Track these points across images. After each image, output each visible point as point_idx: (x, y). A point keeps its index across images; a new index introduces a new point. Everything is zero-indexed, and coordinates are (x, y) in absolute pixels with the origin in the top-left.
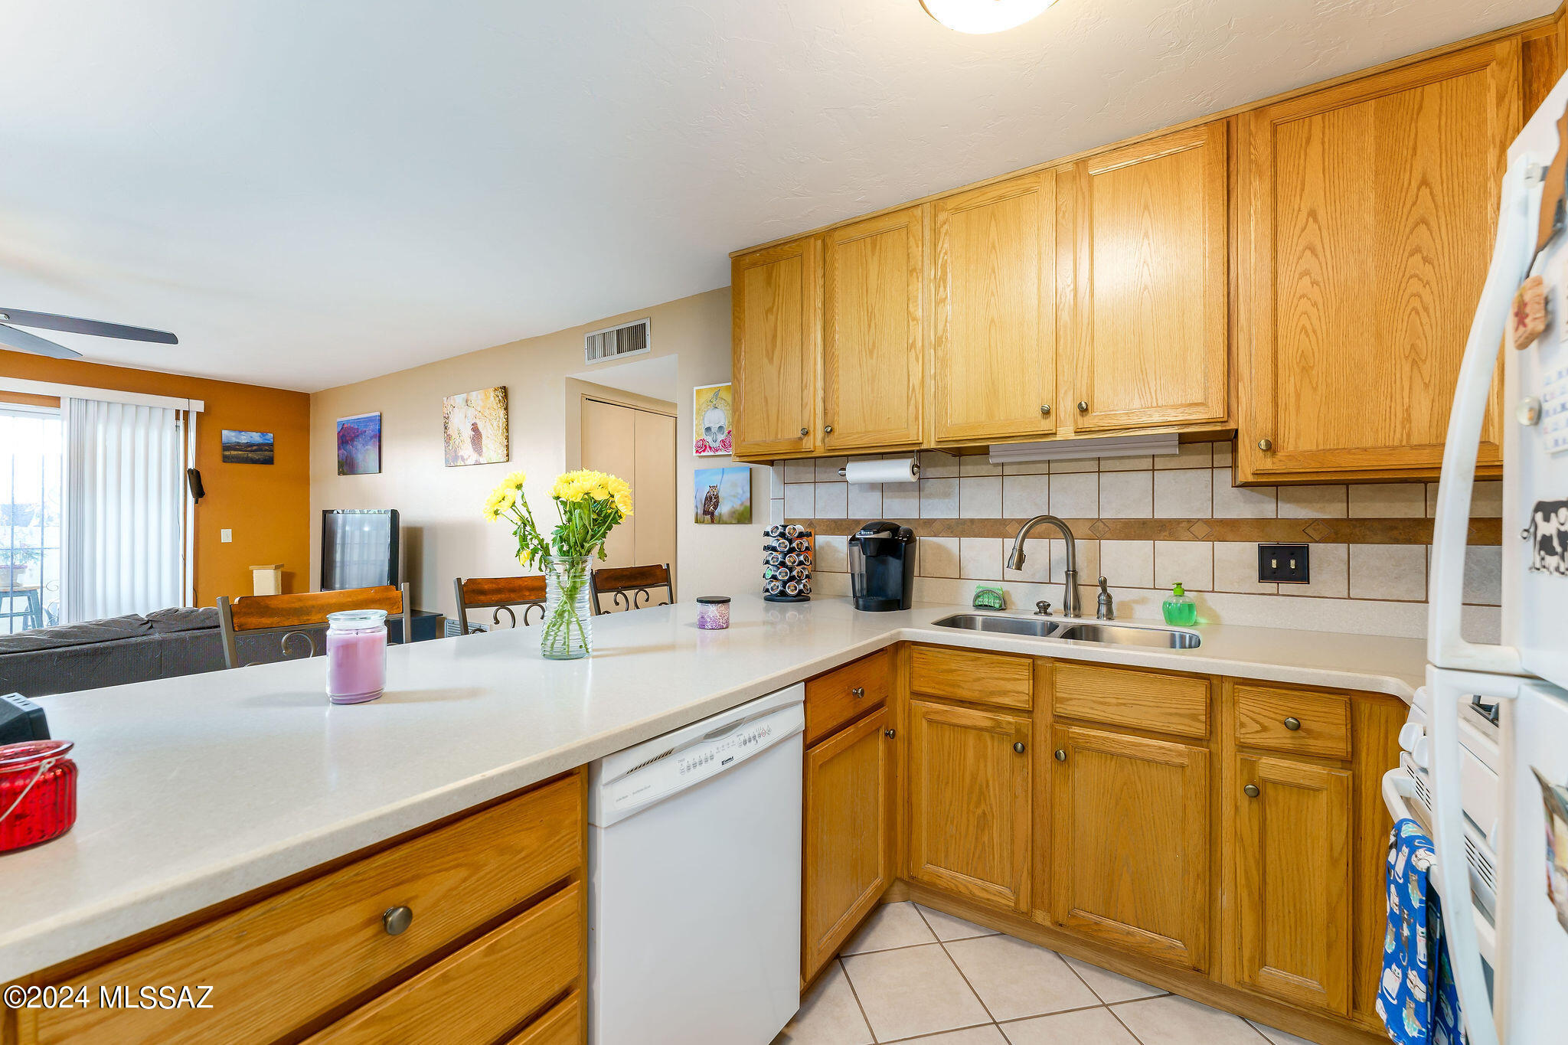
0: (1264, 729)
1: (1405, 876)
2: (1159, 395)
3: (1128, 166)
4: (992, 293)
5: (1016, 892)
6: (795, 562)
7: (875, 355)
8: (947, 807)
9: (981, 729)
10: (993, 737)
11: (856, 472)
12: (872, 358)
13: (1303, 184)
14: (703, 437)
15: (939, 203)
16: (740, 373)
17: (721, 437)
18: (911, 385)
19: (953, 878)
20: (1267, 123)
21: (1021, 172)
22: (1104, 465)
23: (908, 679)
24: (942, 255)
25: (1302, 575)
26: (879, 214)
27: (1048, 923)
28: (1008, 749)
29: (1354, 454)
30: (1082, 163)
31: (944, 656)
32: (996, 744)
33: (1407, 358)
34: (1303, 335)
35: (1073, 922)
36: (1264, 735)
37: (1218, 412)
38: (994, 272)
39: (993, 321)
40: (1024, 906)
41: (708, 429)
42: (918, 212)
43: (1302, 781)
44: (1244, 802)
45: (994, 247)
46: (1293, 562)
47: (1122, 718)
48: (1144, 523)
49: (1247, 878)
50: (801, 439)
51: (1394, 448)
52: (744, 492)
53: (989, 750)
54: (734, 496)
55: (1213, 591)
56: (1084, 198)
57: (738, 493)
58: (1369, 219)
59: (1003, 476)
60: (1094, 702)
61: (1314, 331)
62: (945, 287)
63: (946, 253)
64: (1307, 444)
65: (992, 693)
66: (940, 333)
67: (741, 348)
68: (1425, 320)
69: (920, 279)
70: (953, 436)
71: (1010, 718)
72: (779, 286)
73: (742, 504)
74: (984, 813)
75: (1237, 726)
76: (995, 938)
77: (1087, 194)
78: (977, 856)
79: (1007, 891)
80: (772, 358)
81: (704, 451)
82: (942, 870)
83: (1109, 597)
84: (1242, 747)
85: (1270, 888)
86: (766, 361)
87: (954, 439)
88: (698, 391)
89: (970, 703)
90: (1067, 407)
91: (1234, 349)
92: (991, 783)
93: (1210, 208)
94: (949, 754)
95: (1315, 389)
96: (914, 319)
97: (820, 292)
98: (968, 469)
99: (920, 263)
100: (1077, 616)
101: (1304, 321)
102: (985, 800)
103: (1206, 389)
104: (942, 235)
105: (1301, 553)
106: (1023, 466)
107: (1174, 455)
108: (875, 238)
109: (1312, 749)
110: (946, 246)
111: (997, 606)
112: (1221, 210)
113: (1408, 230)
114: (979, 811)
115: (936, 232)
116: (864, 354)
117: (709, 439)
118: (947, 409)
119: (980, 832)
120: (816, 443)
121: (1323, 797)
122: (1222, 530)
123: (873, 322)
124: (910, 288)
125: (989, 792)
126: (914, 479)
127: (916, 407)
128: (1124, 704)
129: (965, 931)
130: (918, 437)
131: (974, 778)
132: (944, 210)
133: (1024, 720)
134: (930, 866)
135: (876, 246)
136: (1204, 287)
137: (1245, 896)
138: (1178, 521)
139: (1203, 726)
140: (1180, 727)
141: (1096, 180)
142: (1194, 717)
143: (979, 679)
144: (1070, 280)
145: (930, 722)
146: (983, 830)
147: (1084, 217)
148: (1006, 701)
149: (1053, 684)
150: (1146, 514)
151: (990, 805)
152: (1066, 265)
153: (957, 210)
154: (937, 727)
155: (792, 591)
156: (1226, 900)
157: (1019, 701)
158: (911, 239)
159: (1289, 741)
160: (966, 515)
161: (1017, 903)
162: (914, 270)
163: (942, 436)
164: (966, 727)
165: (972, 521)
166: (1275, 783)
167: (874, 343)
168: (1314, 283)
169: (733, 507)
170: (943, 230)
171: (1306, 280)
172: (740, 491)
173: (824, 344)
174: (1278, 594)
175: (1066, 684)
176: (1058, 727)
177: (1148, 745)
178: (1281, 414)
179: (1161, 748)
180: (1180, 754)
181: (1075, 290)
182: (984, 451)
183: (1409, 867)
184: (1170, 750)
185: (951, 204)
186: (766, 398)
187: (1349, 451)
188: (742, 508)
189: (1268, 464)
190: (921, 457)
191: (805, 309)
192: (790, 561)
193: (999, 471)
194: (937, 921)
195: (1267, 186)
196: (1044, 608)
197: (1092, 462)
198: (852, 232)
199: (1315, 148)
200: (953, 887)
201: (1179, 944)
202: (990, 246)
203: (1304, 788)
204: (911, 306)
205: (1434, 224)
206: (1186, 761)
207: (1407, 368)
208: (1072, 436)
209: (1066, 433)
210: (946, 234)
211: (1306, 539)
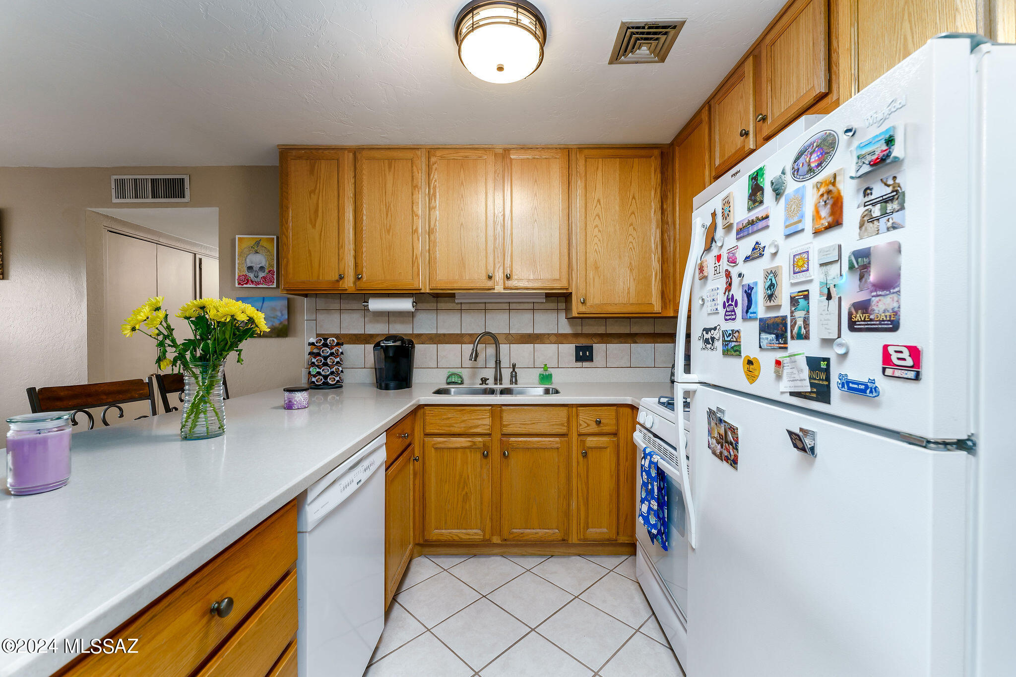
0: (588, 425)
1: (650, 467)
2: (541, 272)
3: (528, 159)
4: (462, 209)
5: (484, 531)
6: (334, 362)
7: (391, 234)
8: (446, 495)
9: (465, 448)
10: (471, 451)
11: (375, 305)
12: (389, 235)
13: (596, 187)
14: (246, 272)
15: (431, 151)
16: (287, 231)
17: (261, 275)
18: (415, 254)
19: (450, 533)
20: (583, 156)
21: (476, 146)
22: (513, 306)
23: (422, 427)
24: (433, 182)
25: (590, 359)
26: (392, 147)
27: (499, 542)
28: (479, 456)
29: (613, 306)
30: (507, 151)
31: (444, 411)
32: (473, 454)
33: (628, 267)
34: (596, 253)
35: (512, 536)
36: (588, 428)
37: (564, 284)
38: (463, 197)
39: (462, 224)
40: (487, 537)
41: (250, 268)
42: (419, 153)
43: (601, 445)
44: (581, 458)
45: (462, 183)
46: (588, 353)
47: (533, 430)
48: (529, 335)
49: (582, 493)
50: (338, 281)
51: (625, 304)
52: (282, 315)
53: (469, 458)
54: (274, 318)
55: (558, 368)
56: (508, 169)
57: (277, 316)
58: (617, 208)
59: (461, 310)
60: (521, 424)
61: (599, 252)
62: (435, 200)
63: (436, 181)
64: (597, 301)
65: (471, 428)
66: (432, 226)
67: (288, 214)
68: (634, 253)
69: (420, 193)
70: (439, 286)
71: (480, 439)
72: (320, 177)
73: (281, 323)
74: (467, 493)
75: (578, 426)
76: (472, 559)
77: (510, 168)
78: (463, 517)
79: (479, 531)
80: (315, 225)
81: (246, 284)
82: (443, 531)
83: (516, 373)
84: (580, 435)
85: (590, 494)
86: (309, 226)
87: (441, 288)
88: (240, 239)
89: (459, 435)
90: (499, 276)
91: (571, 256)
92: (470, 477)
93: (562, 189)
94: (447, 465)
95: (600, 277)
96: (417, 215)
97: (352, 187)
98: (441, 305)
99: (420, 183)
100: (501, 384)
101: (596, 247)
102: (467, 486)
103: (560, 272)
104: (434, 170)
105: (590, 349)
106: (472, 305)
107: (542, 303)
108: (391, 161)
109: (605, 431)
110: (436, 176)
111: (460, 382)
112: (566, 190)
113: (629, 215)
114: (464, 493)
115: (429, 167)
116: (383, 230)
117: (251, 275)
118: (436, 271)
119: (464, 503)
120: (349, 284)
121: (608, 450)
122: (560, 338)
123: (389, 212)
124: (414, 196)
125: (469, 481)
126: (413, 310)
127: (418, 268)
128: (534, 423)
129: (457, 560)
130: (419, 285)
131: (461, 476)
132: (434, 156)
133: (487, 439)
134: (437, 531)
135: (391, 166)
136: (560, 225)
137: (581, 501)
138: (544, 335)
139: (565, 428)
140: (557, 430)
141: (514, 162)
142: (562, 425)
143: (464, 421)
144: (501, 210)
145: (436, 449)
146: (466, 503)
147: (508, 179)
148: (479, 430)
149: (501, 418)
150: (530, 331)
151: (470, 488)
152: (499, 201)
153: (442, 157)
154: (440, 452)
155: (332, 381)
156: (574, 505)
157: (485, 430)
158: (414, 167)
159: (597, 429)
160: (441, 331)
161: (484, 535)
162: (417, 186)
163: (434, 285)
164: (457, 448)
165: (444, 335)
166: (591, 448)
167: (390, 226)
168: (599, 231)
169: (273, 325)
170: (434, 167)
171: (596, 230)
172: (279, 314)
173: (355, 221)
174: (582, 367)
175: (508, 417)
176: (504, 439)
177: (544, 441)
178: (588, 287)
179: (550, 441)
180: (557, 443)
181: (504, 215)
182: (453, 296)
183: (651, 462)
184: (553, 442)
185: (439, 153)
186: (309, 251)
187: (610, 304)
188: (280, 326)
189: (583, 309)
190: (418, 297)
191: (341, 196)
192: (330, 362)
193: (459, 307)
194: (441, 561)
195: (583, 184)
196: (484, 381)
197: (506, 304)
198: (376, 154)
199: (600, 173)
200: (450, 538)
201: (557, 531)
202: (461, 183)
203: (601, 448)
204: (414, 207)
205: (636, 214)
206: (559, 446)
207: (629, 272)
208: (503, 291)
209: (499, 289)
210: (436, 169)
211: (593, 342)
